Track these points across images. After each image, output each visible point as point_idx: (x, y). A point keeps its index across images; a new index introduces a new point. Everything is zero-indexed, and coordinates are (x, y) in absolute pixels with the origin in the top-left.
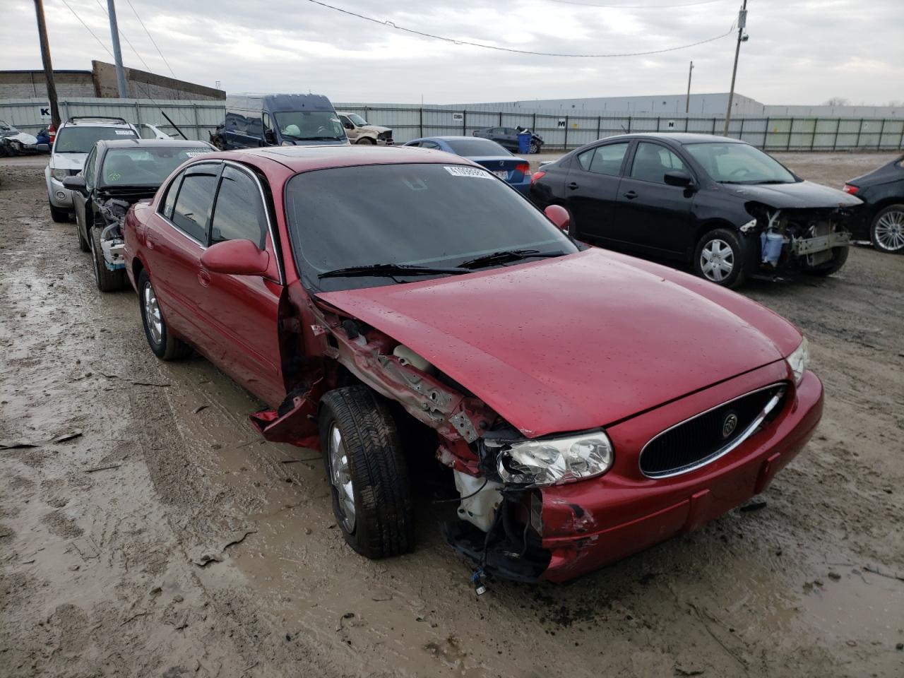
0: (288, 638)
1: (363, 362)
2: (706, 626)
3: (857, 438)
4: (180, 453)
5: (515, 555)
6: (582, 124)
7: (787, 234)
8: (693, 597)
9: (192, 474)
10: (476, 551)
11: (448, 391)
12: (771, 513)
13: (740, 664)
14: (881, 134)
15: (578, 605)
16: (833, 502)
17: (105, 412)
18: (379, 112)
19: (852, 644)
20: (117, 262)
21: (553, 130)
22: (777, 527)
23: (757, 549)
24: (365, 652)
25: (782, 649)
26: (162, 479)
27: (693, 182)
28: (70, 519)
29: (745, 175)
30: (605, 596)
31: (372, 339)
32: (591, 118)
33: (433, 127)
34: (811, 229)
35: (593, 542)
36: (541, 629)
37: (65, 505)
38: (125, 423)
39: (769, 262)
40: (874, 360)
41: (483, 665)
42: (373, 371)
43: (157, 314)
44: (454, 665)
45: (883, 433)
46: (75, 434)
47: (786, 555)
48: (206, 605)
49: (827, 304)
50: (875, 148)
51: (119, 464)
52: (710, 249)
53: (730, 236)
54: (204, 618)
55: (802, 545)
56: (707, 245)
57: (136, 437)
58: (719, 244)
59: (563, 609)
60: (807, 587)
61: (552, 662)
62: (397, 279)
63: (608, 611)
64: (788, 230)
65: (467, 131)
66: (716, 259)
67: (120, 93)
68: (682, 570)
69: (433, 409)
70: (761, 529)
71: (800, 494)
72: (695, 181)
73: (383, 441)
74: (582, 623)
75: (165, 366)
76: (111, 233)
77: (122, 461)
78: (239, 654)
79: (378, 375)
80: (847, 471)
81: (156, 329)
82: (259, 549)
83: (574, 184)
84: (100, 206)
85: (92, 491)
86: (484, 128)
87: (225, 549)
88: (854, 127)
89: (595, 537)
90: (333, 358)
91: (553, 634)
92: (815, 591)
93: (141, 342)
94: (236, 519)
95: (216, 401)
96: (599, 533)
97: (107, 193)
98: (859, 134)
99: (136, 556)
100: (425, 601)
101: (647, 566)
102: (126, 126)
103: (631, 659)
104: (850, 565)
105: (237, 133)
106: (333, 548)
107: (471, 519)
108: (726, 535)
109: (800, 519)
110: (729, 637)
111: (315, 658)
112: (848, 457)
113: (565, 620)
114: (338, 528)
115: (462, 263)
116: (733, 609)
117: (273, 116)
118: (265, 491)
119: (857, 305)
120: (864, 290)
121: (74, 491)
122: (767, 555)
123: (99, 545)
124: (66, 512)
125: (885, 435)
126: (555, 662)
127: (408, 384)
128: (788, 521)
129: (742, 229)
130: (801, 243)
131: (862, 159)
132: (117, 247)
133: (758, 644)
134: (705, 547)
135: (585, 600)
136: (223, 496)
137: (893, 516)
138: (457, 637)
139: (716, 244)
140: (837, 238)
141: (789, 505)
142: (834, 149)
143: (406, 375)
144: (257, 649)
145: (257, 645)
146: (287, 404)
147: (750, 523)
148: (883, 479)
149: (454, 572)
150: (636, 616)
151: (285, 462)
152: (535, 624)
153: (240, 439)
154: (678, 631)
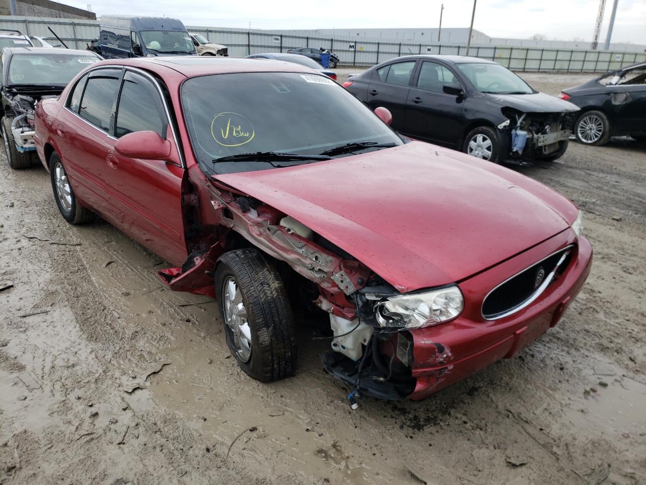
0: (208, 450)
1: (255, 231)
2: (523, 427)
3: (598, 280)
4: (97, 299)
5: (382, 379)
6: (366, 48)
7: (530, 131)
8: (508, 405)
9: (109, 317)
10: (349, 376)
11: (328, 254)
12: (550, 337)
13: (552, 455)
14: (570, 61)
15: (426, 414)
16: (591, 328)
17: (30, 267)
18: (218, 34)
19: (627, 436)
20: (27, 146)
21: (346, 51)
22: (556, 348)
23: (546, 365)
24: (270, 459)
25: (579, 442)
26: (85, 322)
27: (463, 92)
28: (13, 357)
29: (498, 88)
30: (445, 406)
31: (261, 212)
32: (373, 43)
33: (257, 46)
34: (546, 127)
35: (449, 371)
36: (401, 434)
37: (7, 345)
38: (48, 276)
39: (517, 152)
40: (597, 222)
41: (364, 465)
42: (264, 238)
43: (67, 188)
44: (342, 466)
45: (615, 276)
46: (8, 285)
47: (567, 369)
48: (137, 425)
49: (557, 181)
50: (566, 71)
51: (48, 309)
52: (475, 141)
53: (490, 132)
54: (137, 436)
55: (576, 361)
56: (473, 138)
57: (59, 287)
58: (482, 138)
59: (416, 418)
60: (586, 393)
61: (414, 460)
62: (274, 164)
63: (448, 417)
64: (530, 128)
65: (283, 50)
66: (480, 148)
67: (12, 12)
68: (496, 383)
69: (316, 269)
70: (545, 350)
71: (567, 323)
72: (465, 91)
73: (274, 292)
74: (431, 428)
75: (75, 229)
76: (20, 122)
77: (50, 307)
78: (170, 465)
79: (269, 241)
80: (596, 305)
81: (66, 200)
82: (173, 377)
83: (375, 91)
84: (9, 100)
85: (28, 333)
86: (295, 48)
87: (147, 379)
88: (552, 56)
89: (451, 367)
90: (228, 227)
91: (411, 437)
92: (592, 396)
93: (52, 209)
94: (150, 352)
95: (120, 257)
96: (454, 363)
97: (14, 90)
98: (556, 60)
99: (73, 386)
100: (310, 414)
101: (470, 381)
102: (22, 37)
103: (472, 455)
104: (611, 375)
105: (109, 46)
106: (232, 374)
107: (343, 351)
108: (522, 355)
109: (571, 341)
110: (540, 434)
111: (232, 466)
112: (595, 295)
113: (418, 427)
114: (233, 358)
115: (323, 152)
116: (538, 412)
117: (139, 33)
118: (170, 329)
119: (577, 182)
120: (578, 172)
121: (13, 332)
122: (554, 370)
123: (40, 378)
124: (9, 351)
125: (616, 278)
126: (417, 460)
127: (293, 248)
128: (563, 343)
129: (499, 127)
130: (540, 137)
131: (559, 78)
132: (25, 134)
133: (561, 439)
134: (509, 365)
135: (430, 410)
136: (137, 334)
137: (634, 338)
138: (340, 444)
139: (480, 137)
140: (562, 134)
141: (562, 331)
142: (539, 71)
143: (293, 241)
144: (184, 461)
145: (184, 457)
146: (189, 263)
147: (537, 346)
148: (621, 310)
149: (329, 390)
150: (470, 420)
151: (183, 306)
152: (397, 430)
153: (144, 287)
154: (503, 431)
